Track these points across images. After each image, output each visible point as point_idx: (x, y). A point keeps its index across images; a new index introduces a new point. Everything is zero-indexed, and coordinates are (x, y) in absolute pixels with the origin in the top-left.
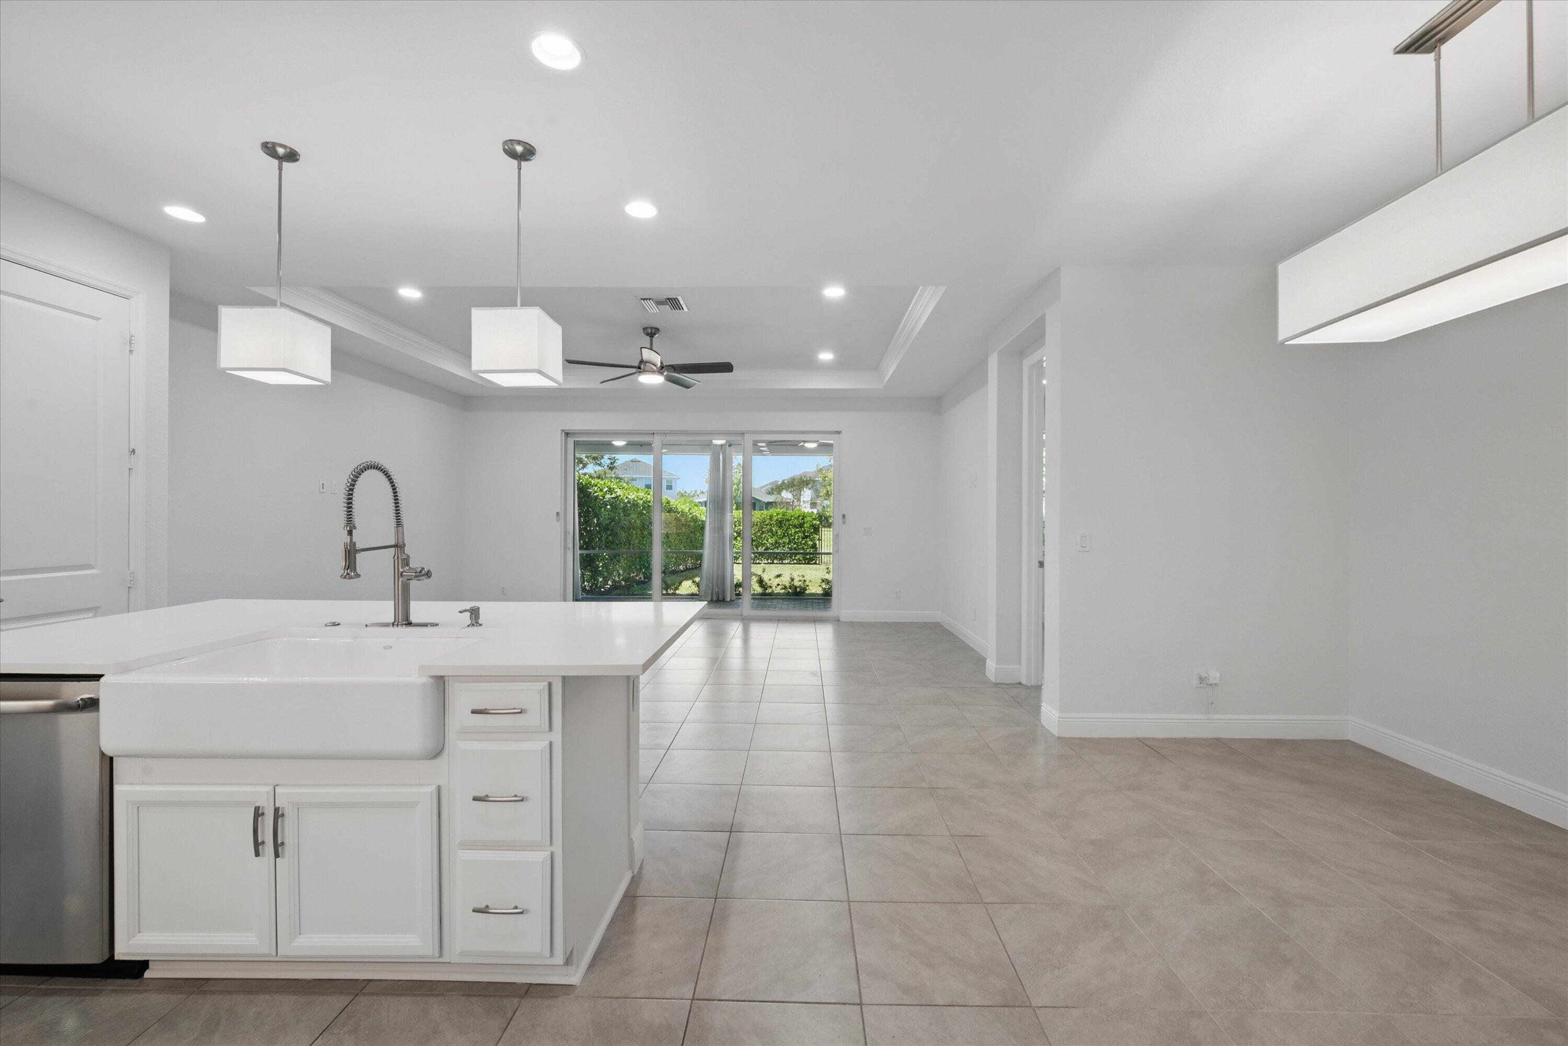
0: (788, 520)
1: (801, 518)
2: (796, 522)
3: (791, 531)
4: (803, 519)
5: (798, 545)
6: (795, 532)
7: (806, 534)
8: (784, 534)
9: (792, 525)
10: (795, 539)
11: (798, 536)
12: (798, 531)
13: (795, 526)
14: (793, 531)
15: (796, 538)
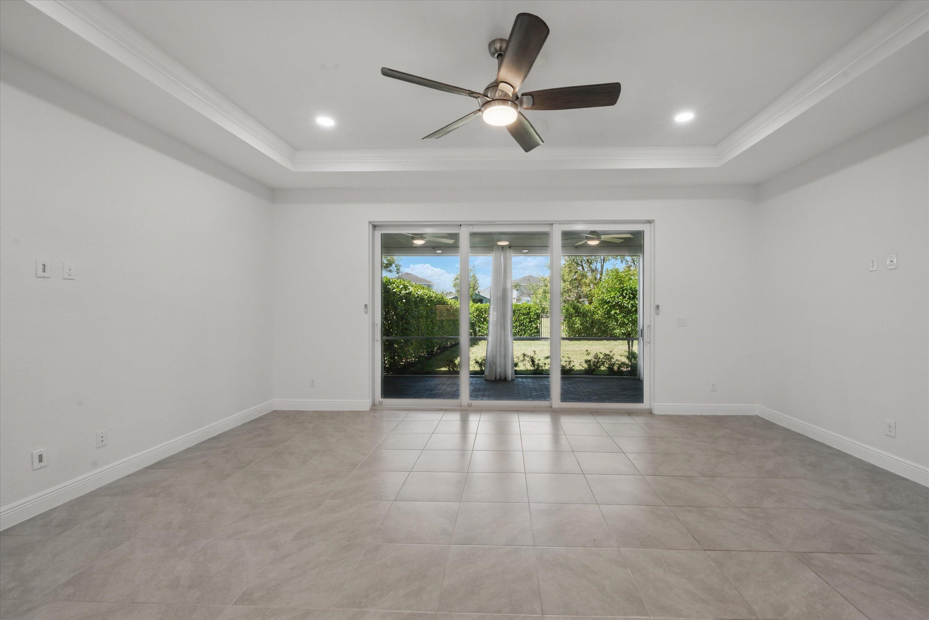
0: (519, 310)
1: (528, 308)
2: (525, 312)
3: (521, 317)
4: (529, 309)
5: (526, 327)
6: (524, 318)
7: (532, 320)
8: (516, 319)
9: (521, 313)
10: (523, 323)
11: (526, 321)
12: (526, 317)
13: (524, 314)
14: (523, 317)
15: (525, 322)
